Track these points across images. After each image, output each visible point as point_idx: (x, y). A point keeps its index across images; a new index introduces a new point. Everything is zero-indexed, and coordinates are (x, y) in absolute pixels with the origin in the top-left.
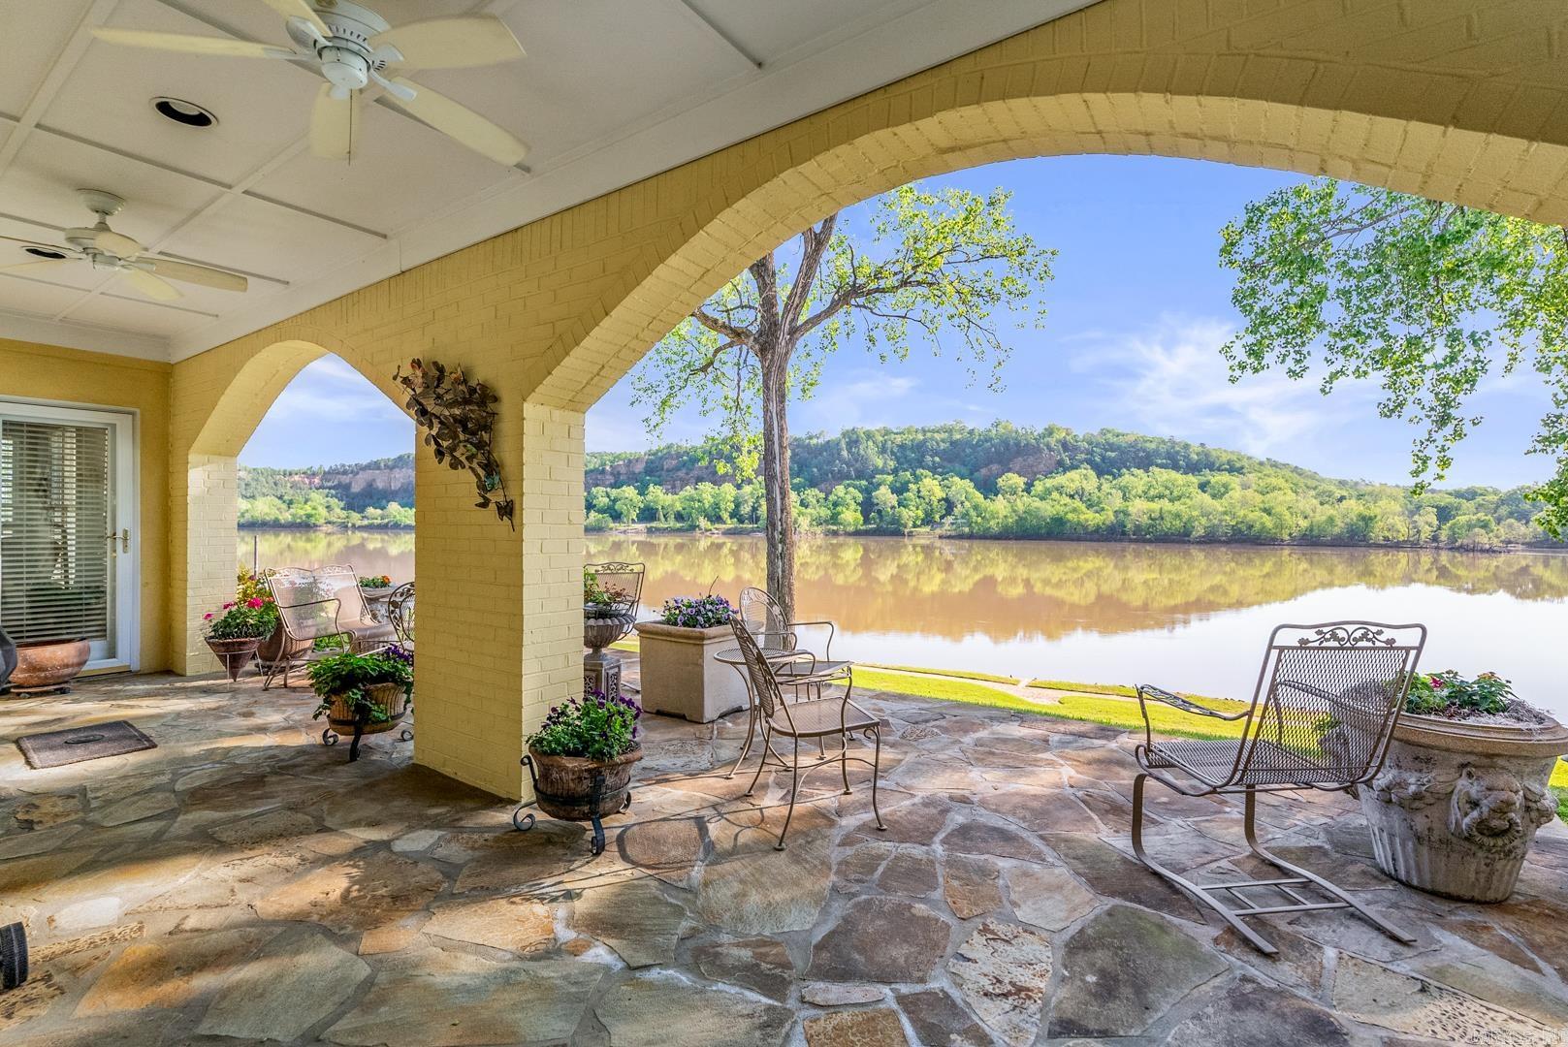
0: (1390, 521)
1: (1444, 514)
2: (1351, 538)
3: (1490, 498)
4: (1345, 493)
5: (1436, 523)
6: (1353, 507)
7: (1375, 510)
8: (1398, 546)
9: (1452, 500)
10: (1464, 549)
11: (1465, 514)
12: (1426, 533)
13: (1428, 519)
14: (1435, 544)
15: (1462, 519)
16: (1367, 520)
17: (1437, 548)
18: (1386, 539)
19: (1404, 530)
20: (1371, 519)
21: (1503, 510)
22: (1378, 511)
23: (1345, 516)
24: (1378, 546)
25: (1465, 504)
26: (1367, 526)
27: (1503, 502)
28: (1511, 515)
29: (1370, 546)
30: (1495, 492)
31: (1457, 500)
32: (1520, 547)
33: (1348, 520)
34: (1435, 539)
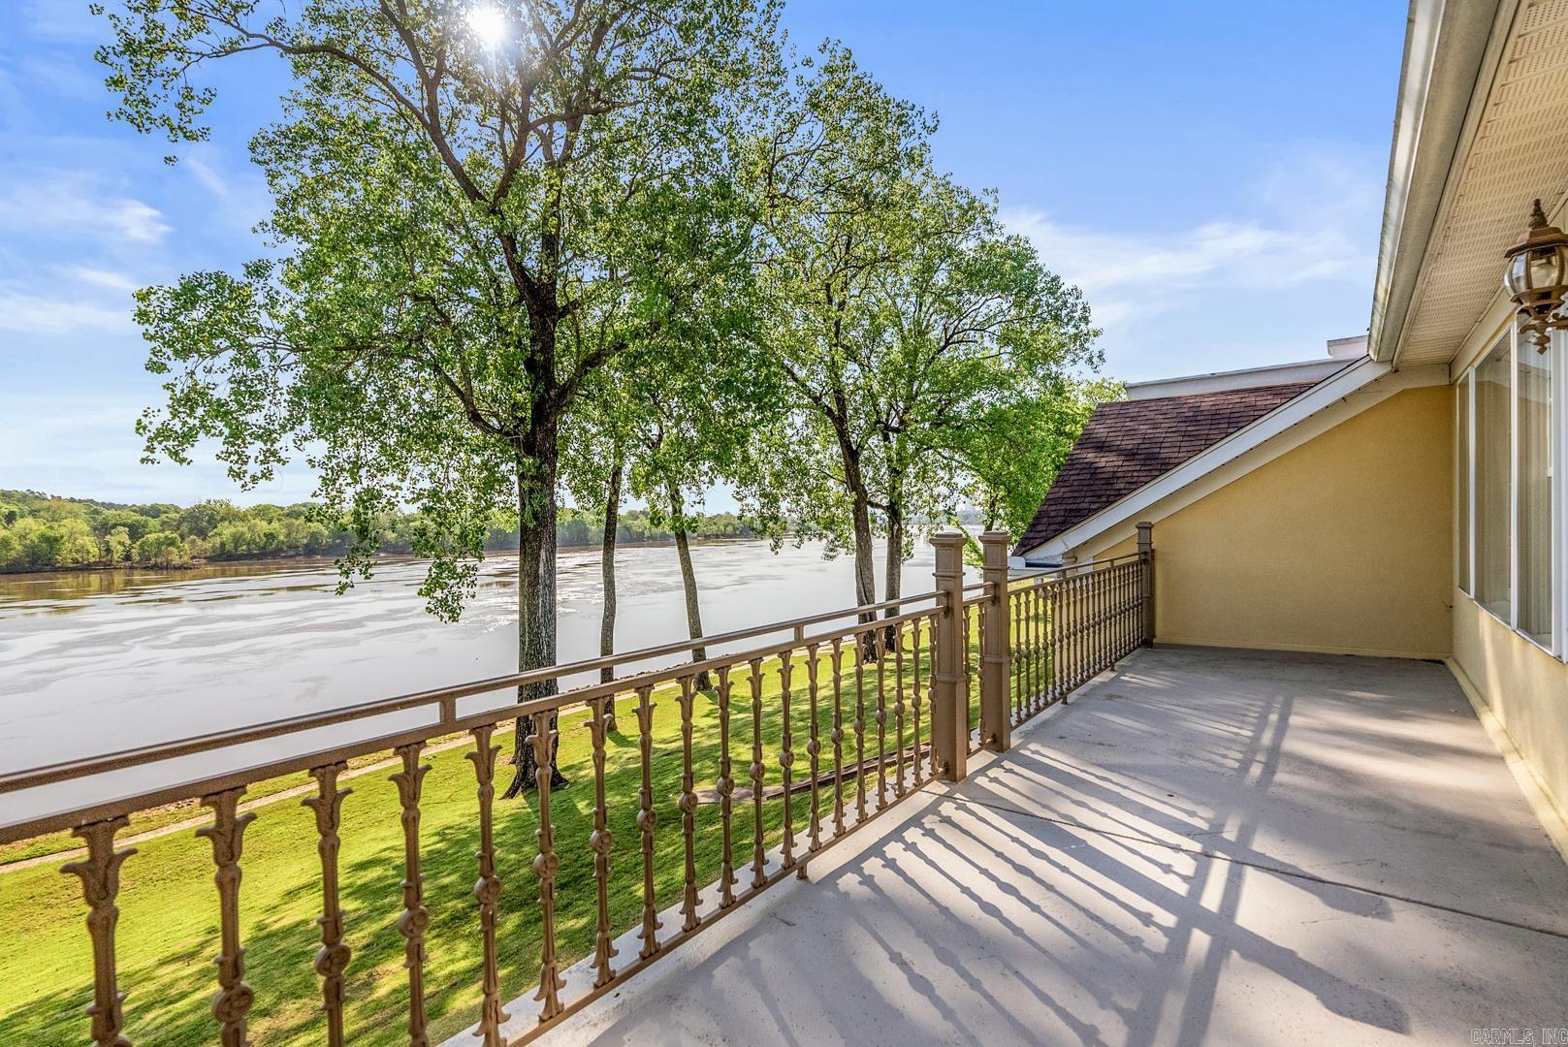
0: (79, 541)
1: (135, 532)
2: (33, 562)
3: (173, 515)
4: (14, 508)
5: (128, 542)
6: (32, 527)
7: (61, 530)
8: (88, 568)
9: (138, 517)
10: (156, 568)
11: (151, 532)
12: (118, 552)
13: (119, 539)
14: (128, 564)
15: (152, 537)
16: (53, 542)
17: (131, 568)
18: (76, 561)
19: (94, 550)
20: (56, 540)
21: (185, 528)
22: (63, 531)
23: (23, 537)
24: (66, 570)
25: (153, 523)
26: (52, 548)
27: (183, 519)
28: (191, 532)
29: (57, 570)
30: (177, 510)
31: (144, 518)
32: (204, 561)
33: (28, 542)
34: (128, 557)
